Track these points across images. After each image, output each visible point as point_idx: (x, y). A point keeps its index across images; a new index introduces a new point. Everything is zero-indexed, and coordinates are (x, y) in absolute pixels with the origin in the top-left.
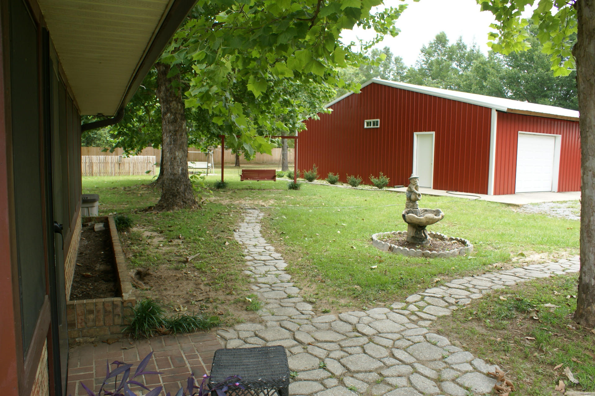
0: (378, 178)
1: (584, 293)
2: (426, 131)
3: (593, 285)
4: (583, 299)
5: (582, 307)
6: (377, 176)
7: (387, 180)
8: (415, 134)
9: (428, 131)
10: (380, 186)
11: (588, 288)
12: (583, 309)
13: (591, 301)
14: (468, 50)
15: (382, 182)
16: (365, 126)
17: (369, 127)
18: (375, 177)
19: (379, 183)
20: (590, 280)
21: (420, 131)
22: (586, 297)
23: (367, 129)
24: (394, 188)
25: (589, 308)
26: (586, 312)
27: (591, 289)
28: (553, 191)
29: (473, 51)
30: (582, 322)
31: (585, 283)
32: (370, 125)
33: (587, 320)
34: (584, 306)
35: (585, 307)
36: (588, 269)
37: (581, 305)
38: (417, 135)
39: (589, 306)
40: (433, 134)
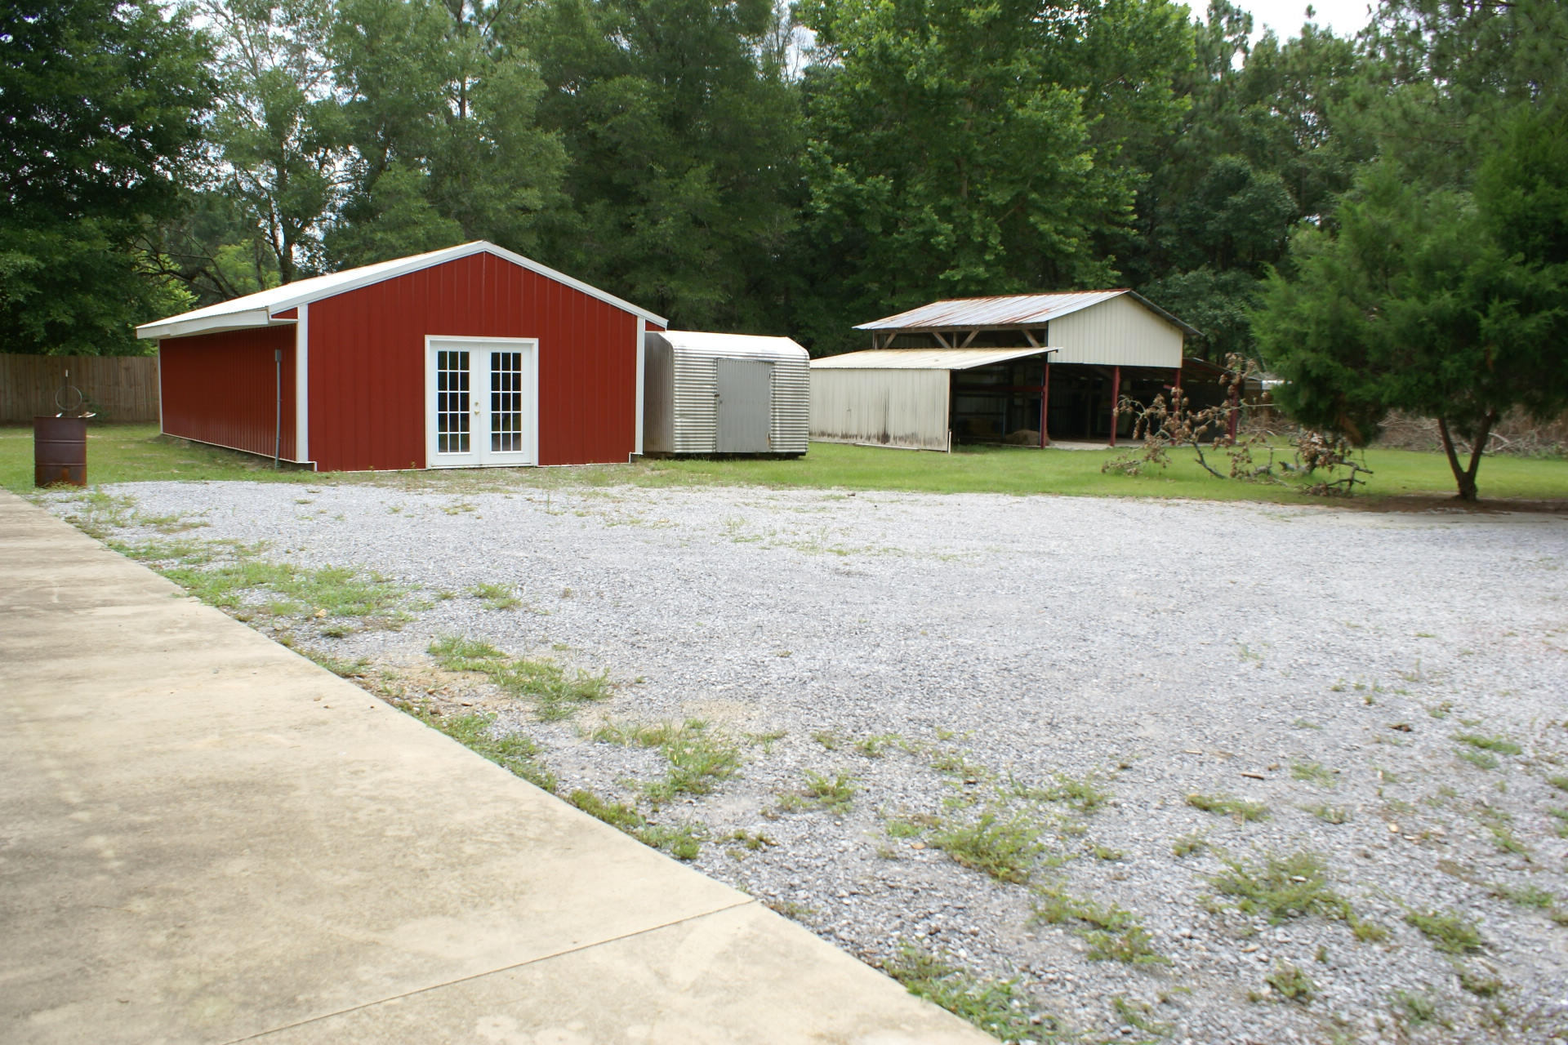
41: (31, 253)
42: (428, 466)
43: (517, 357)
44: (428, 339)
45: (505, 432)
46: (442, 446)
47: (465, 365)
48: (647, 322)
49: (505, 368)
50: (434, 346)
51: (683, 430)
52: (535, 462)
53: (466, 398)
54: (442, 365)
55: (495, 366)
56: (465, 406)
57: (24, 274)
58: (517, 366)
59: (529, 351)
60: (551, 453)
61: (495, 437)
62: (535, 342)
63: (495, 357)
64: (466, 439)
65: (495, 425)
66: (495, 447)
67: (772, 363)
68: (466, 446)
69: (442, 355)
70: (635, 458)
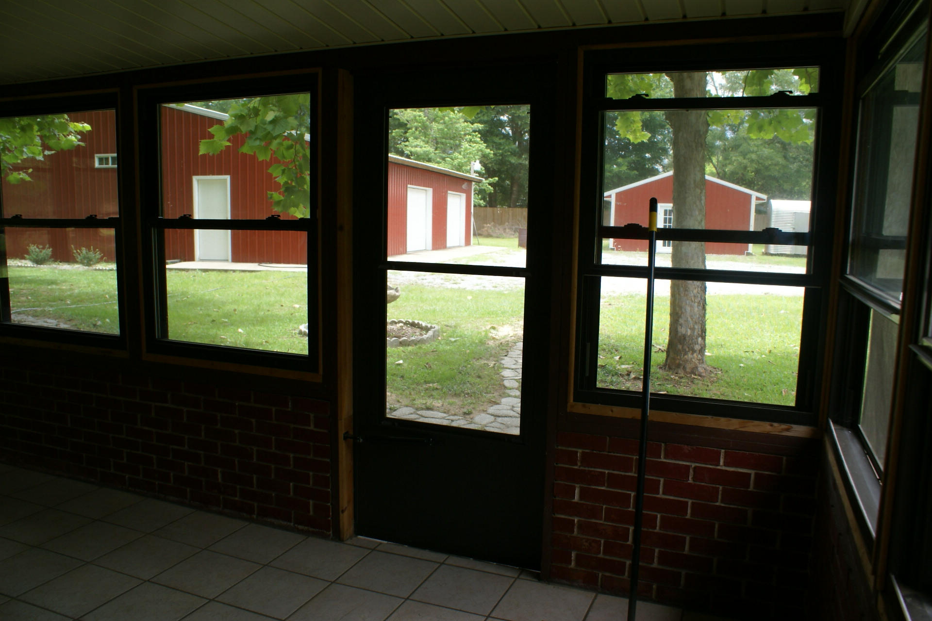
1: (681, 344)
2: (214, 174)
3: (689, 334)
4: (679, 350)
5: (679, 357)
8: (195, 179)
9: (217, 175)
11: (685, 339)
12: (681, 359)
13: (687, 350)
16: (97, 165)
17: (104, 166)
20: (687, 331)
21: (202, 174)
22: (682, 347)
23: (99, 170)
25: (686, 357)
26: (684, 361)
27: (687, 339)
30: (680, 372)
31: (682, 334)
32: (107, 163)
33: (684, 368)
34: (680, 356)
35: (682, 357)
36: (685, 321)
37: (677, 356)
38: (198, 181)
39: (685, 355)
40: (226, 179)
44: (660, 205)
46: (664, 245)
48: (757, 197)
50: (661, 208)
54: (666, 214)
69: (666, 211)
70: (748, 254)
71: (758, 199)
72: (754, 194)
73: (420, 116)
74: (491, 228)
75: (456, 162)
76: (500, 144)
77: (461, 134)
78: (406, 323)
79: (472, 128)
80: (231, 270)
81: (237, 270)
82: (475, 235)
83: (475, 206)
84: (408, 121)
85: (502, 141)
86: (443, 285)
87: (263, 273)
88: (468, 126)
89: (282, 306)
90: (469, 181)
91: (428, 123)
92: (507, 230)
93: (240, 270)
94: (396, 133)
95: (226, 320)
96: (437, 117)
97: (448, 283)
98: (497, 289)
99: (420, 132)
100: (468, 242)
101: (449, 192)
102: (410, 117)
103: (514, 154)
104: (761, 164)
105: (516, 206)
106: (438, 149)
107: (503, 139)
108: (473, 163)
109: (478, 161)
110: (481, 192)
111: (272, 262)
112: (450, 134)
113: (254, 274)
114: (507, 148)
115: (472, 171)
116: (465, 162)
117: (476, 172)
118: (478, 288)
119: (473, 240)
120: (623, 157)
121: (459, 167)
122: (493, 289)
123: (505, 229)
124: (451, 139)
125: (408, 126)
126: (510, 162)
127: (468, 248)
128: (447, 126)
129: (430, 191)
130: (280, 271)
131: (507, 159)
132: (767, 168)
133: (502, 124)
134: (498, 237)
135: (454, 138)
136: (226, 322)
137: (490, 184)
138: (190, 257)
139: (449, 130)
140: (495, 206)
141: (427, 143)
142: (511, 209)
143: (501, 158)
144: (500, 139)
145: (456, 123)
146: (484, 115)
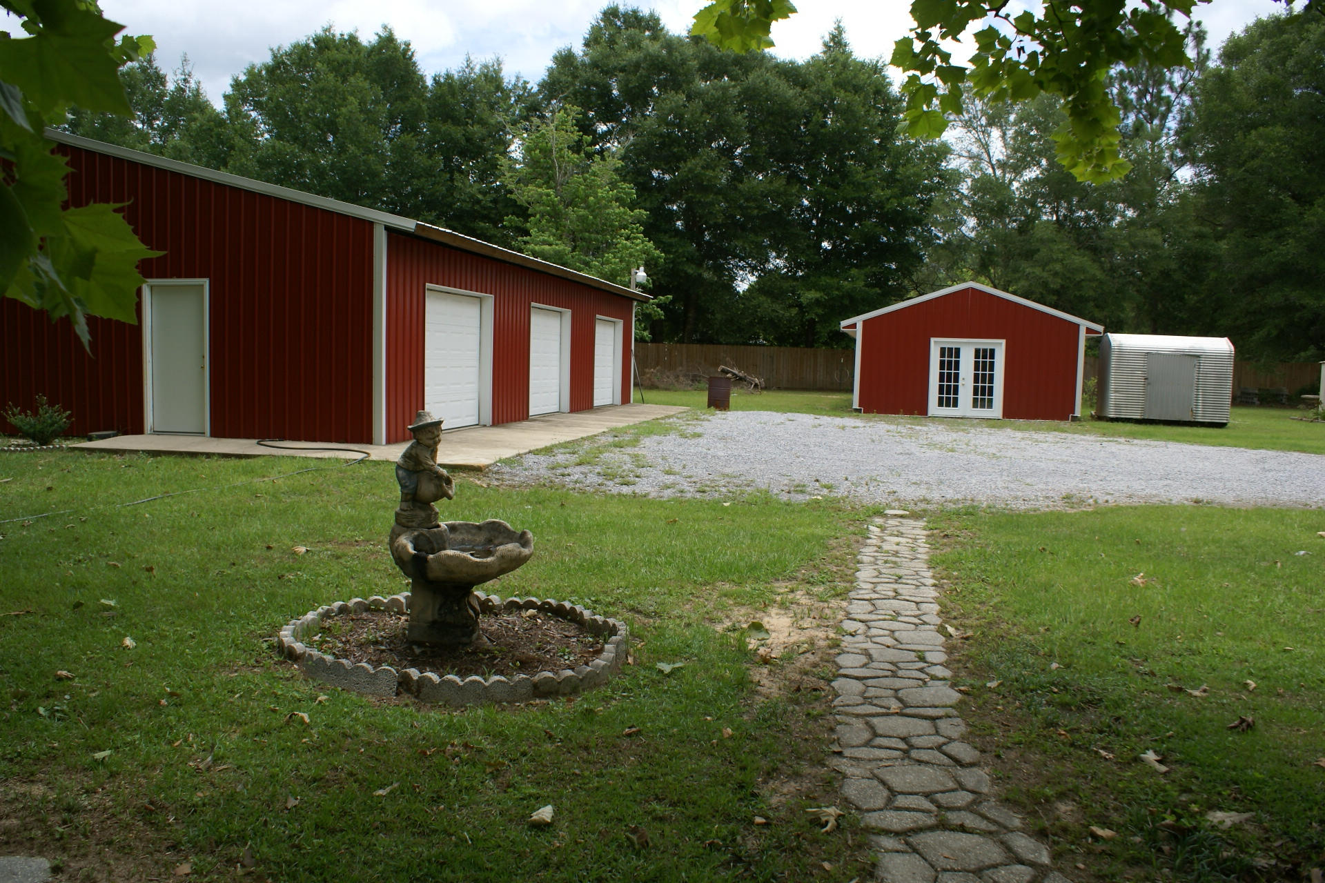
0: (35, 413)
2: (179, 276)
6: (30, 406)
7: (63, 418)
8: (147, 285)
9: (186, 277)
10: (43, 438)
14: (171, 86)
15: (52, 425)
18: (23, 411)
19: (39, 427)
21: (158, 277)
24: (90, 439)
28: (482, 423)
29: (184, 91)
38: (152, 287)
40: (202, 286)
41: (824, 290)
42: (930, 414)
43: (992, 351)
44: (933, 340)
45: (982, 395)
46: (940, 404)
47: (958, 355)
48: (1087, 329)
49: (984, 360)
50: (936, 346)
51: (1115, 402)
52: (1001, 417)
53: (957, 376)
54: (942, 355)
55: (977, 356)
56: (957, 380)
57: (818, 302)
58: (992, 356)
59: (1000, 347)
60: (1012, 411)
61: (975, 401)
62: (1003, 341)
63: (977, 351)
64: (956, 400)
65: (975, 393)
66: (975, 406)
67: (1198, 356)
68: (955, 405)
69: (943, 350)
70: (1075, 419)
71: (1089, 330)
72: (1084, 324)
73: (548, 195)
74: (656, 375)
75: (607, 268)
76: (671, 245)
77: (614, 226)
78: (544, 608)
79: (631, 216)
80: (202, 454)
81: (214, 454)
82: (636, 385)
83: (636, 340)
84: (529, 204)
85: (673, 240)
86: (603, 488)
87: (260, 461)
88: (625, 213)
89: (269, 548)
90: (628, 299)
91: (561, 206)
92: (681, 378)
93: (219, 454)
94: (510, 221)
95: (112, 603)
96: (577, 197)
97: (610, 483)
98: (707, 497)
99: (548, 221)
100: (625, 399)
101: (598, 316)
102: (532, 196)
103: (690, 260)
104: (1069, 278)
105: (692, 342)
106: (578, 249)
107: (675, 237)
108: (633, 270)
109: (642, 268)
110: (645, 318)
111: (283, 438)
112: (597, 225)
113: (243, 462)
114: (680, 251)
115: (633, 284)
116: (622, 270)
117: (638, 285)
118: (668, 493)
119: (634, 394)
120: (856, 266)
121: (612, 276)
122: (698, 496)
123: (677, 377)
124: (597, 233)
125: (530, 211)
126: (686, 273)
127: (626, 408)
128: (593, 211)
129: (568, 313)
130: (294, 458)
131: (681, 267)
132: (1078, 285)
133: (672, 216)
134: (666, 389)
135: (602, 232)
136: (110, 608)
137: (659, 306)
138: (137, 427)
139: (595, 218)
140: (661, 341)
141: (560, 238)
142: (684, 345)
143: (671, 266)
144: (670, 237)
145: (606, 207)
146: (645, 200)
